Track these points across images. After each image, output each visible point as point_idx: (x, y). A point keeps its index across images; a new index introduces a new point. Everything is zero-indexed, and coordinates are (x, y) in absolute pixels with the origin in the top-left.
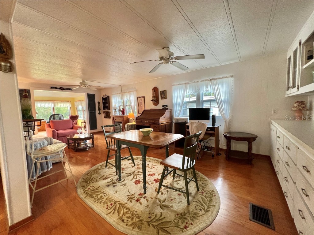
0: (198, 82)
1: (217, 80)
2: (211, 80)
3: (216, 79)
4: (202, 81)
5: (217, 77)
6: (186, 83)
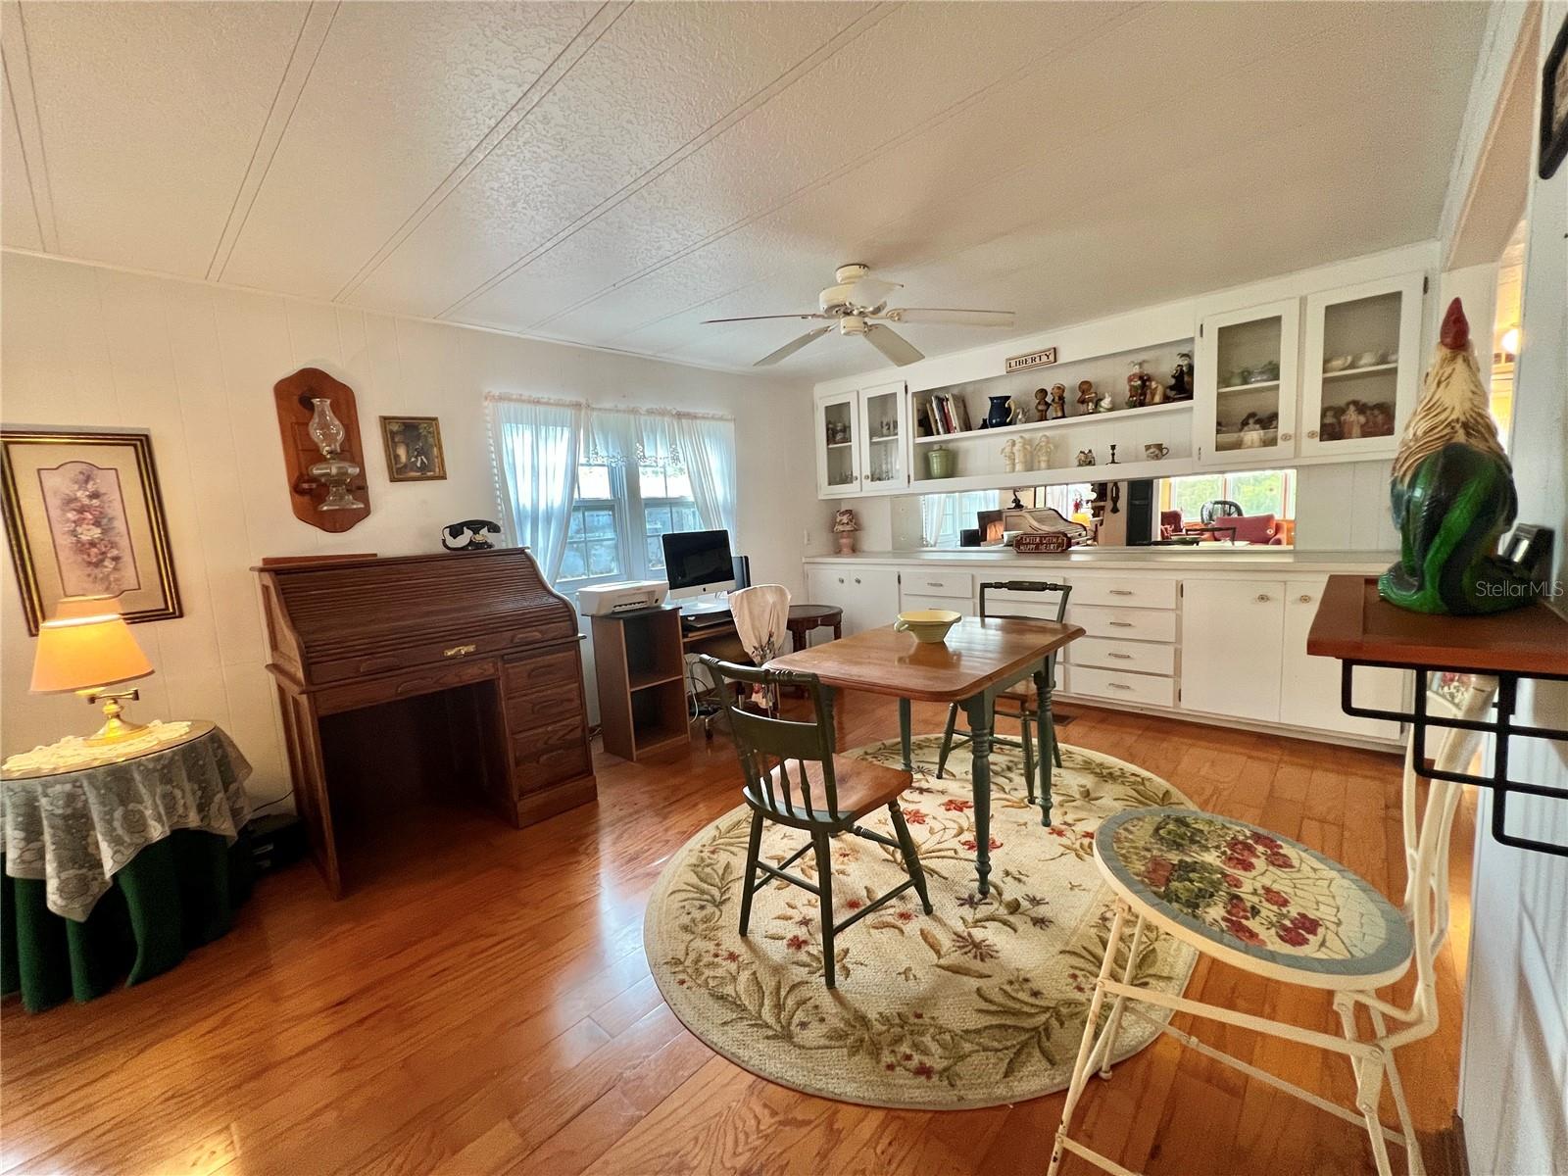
0: (634, 411)
1: (698, 421)
2: (679, 416)
3: (695, 417)
4: (650, 412)
5: (700, 411)
6: (578, 406)
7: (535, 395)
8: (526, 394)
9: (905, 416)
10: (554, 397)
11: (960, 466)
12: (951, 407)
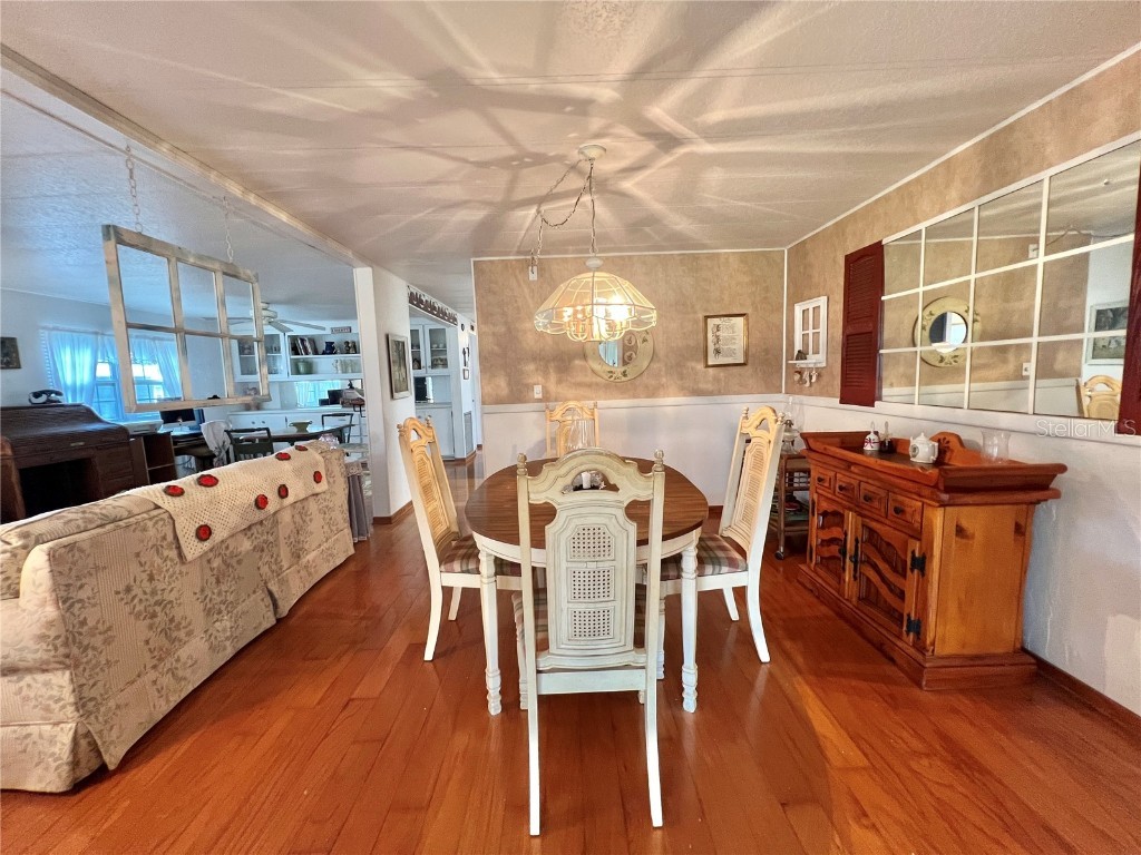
2: (154, 339)
3: (163, 340)
6: (96, 333)
7: (73, 327)
8: (67, 327)
9: (285, 345)
10: (83, 329)
11: (314, 368)
12: (307, 344)
